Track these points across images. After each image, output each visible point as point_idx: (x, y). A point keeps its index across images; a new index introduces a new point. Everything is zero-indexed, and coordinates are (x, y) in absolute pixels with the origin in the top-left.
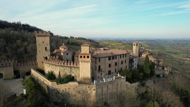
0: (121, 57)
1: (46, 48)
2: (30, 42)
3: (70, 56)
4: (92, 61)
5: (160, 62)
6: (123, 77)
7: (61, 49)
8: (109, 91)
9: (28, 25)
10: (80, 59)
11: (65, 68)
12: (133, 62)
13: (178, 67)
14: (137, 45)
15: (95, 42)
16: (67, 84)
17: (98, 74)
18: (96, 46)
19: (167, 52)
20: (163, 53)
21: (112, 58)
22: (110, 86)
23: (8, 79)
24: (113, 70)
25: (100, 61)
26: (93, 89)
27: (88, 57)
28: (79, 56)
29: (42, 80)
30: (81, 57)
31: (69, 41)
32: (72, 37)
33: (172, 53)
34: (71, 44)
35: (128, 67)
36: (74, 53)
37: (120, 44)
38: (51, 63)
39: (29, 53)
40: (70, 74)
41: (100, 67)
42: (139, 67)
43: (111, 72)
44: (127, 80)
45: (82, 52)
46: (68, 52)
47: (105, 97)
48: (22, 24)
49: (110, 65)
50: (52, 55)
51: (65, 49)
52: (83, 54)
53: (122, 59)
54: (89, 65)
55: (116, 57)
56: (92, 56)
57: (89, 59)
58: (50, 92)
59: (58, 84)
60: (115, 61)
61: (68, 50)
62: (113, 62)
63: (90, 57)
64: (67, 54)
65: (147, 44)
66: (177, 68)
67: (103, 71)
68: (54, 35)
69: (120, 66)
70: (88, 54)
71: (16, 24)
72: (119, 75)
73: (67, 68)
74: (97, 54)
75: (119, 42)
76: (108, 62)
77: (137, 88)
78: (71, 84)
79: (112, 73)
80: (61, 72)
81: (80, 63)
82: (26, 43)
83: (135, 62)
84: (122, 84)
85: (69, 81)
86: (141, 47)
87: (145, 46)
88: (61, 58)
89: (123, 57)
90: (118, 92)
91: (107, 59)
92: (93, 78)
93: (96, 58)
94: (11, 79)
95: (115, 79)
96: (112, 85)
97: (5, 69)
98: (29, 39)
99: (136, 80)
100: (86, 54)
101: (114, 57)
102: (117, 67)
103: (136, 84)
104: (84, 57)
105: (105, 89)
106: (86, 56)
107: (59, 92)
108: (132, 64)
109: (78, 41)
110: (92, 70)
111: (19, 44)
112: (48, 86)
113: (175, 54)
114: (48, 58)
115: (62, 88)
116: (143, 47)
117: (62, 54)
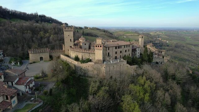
0: (125, 47)
1: (71, 39)
2: (51, 33)
3: (87, 46)
4: (103, 50)
5: (162, 52)
6: (125, 61)
7: (80, 40)
8: (114, 70)
9: (44, 15)
10: (95, 48)
11: (85, 54)
12: (136, 51)
13: (194, 59)
14: (142, 37)
15: (109, 33)
16: (87, 64)
17: (108, 58)
18: (110, 37)
19: (186, 44)
20: (181, 45)
21: (118, 48)
22: (115, 66)
23: (46, 61)
24: (118, 56)
25: (109, 50)
26: (104, 67)
27: (101, 46)
28: (95, 46)
29: (70, 61)
30: (96, 46)
31: (83, 32)
32: (86, 27)
33: (192, 45)
34: (86, 35)
35: (131, 55)
36: (90, 44)
37: (135, 34)
38: (76, 50)
39: (51, 43)
40: (89, 58)
41: (109, 53)
42: (141, 56)
43: (117, 57)
44: (128, 63)
45: (97, 43)
46: (86, 43)
47: (112, 73)
48: (39, 15)
49: (116, 53)
50: (75, 45)
51: (83, 40)
52: (97, 44)
53: (126, 49)
54: (101, 52)
55: (121, 47)
56: (103, 46)
57: (102, 48)
58: (77, 68)
59: (81, 63)
60: (120, 50)
61: (86, 41)
62: (118, 50)
63: (102, 46)
64: (85, 44)
65: (166, 35)
66: (192, 60)
67: (111, 56)
68: (69, 25)
69: (124, 53)
70: (101, 45)
71: (34, 16)
72: (122, 60)
73: (87, 54)
74: (107, 45)
75: (135, 33)
76: (115, 50)
77: (135, 69)
78: (90, 63)
79: (118, 59)
80: (83, 56)
81: (96, 50)
82: (47, 35)
83: (138, 51)
84: (124, 66)
85: (88, 62)
86: (158, 37)
87: (163, 36)
88: (81, 47)
89: (127, 47)
90: (121, 70)
91: (115, 48)
92: (104, 61)
93: (106, 47)
94: (48, 61)
95: (119, 62)
96: (116, 66)
97: (44, 54)
98: (49, 30)
99: (135, 64)
100: (100, 45)
101: (119, 47)
102: (121, 54)
103: (134, 67)
104: (98, 46)
105: (111, 68)
106: (100, 46)
107: (82, 69)
108: (135, 53)
109: (92, 31)
110: (104, 55)
111: (42, 35)
112: (75, 65)
113: (195, 45)
114: (73, 47)
115: (84, 66)
116: (160, 38)
117: (81, 44)
